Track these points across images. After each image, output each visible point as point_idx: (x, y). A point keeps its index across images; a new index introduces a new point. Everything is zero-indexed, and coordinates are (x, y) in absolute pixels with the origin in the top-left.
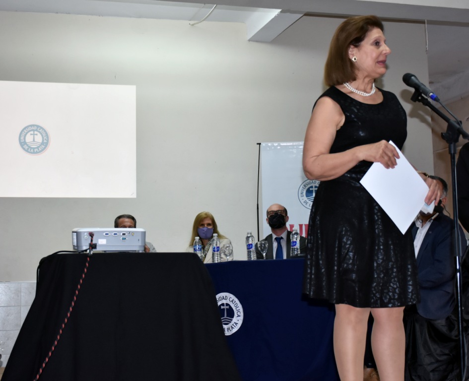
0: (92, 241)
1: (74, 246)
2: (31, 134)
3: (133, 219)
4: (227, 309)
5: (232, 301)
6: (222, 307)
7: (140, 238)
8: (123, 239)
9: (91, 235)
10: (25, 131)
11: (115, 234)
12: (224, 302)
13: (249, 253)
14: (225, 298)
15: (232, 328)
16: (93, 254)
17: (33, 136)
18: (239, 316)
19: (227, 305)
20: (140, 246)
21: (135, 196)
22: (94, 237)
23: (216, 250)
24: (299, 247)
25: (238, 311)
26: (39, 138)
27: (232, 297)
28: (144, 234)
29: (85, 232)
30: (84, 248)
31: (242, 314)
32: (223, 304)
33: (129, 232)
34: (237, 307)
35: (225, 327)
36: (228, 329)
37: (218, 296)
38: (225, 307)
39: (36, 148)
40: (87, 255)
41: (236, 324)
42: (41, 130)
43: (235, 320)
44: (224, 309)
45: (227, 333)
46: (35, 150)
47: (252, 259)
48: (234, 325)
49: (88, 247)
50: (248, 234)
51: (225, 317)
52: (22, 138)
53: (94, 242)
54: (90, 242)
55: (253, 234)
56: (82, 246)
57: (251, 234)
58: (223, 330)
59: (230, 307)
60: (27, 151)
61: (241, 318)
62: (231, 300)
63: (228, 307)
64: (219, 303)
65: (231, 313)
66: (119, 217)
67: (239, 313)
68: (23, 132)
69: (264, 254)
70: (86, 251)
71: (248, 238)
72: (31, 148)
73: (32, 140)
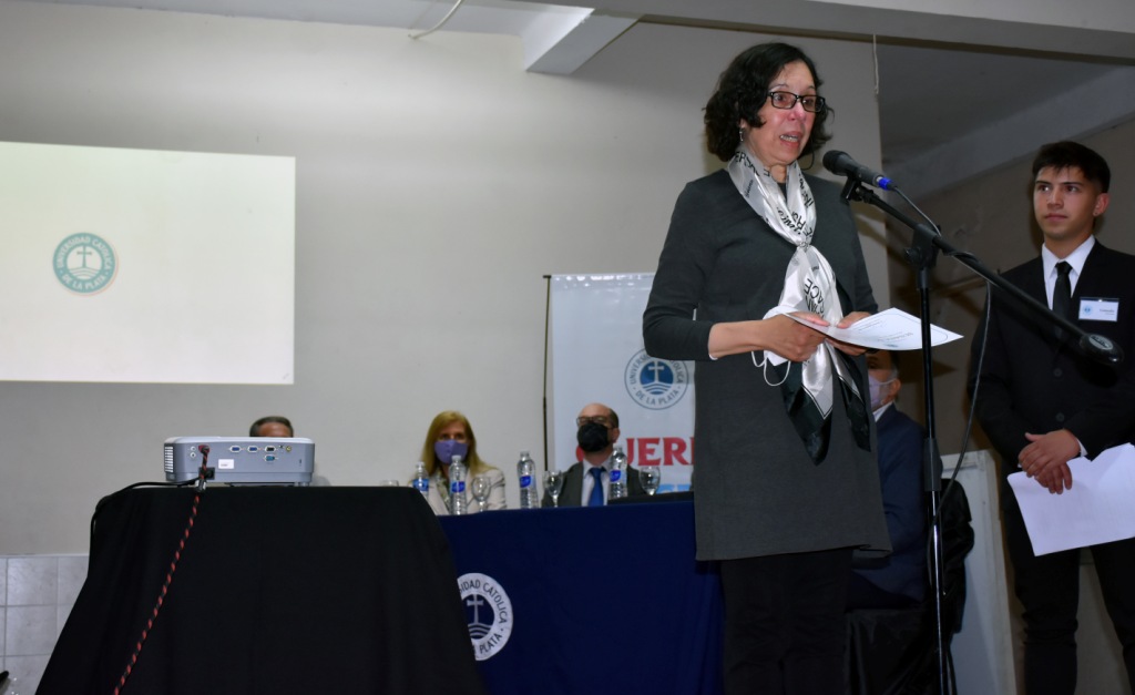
0: (205, 462)
1: (168, 473)
2: (79, 253)
3: (286, 423)
4: (479, 606)
5: (490, 591)
6: (469, 603)
7: (302, 456)
8: (269, 459)
9: (204, 450)
10: (66, 245)
11: (252, 449)
12: (474, 592)
13: (524, 494)
14: (477, 585)
15: (490, 645)
16: (207, 488)
17: (81, 256)
18: (503, 621)
19: (480, 598)
20: (303, 474)
21: (290, 380)
22: (209, 455)
23: (458, 487)
24: (625, 483)
25: (502, 611)
26: (94, 262)
27: (490, 581)
28: (312, 448)
29: (191, 445)
30: (189, 477)
31: (509, 616)
32: (471, 598)
33: (282, 445)
34: (499, 602)
35: (476, 642)
36: (482, 647)
37: (461, 580)
38: (476, 603)
39: (88, 281)
40: (194, 492)
41: (498, 636)
42: (99, 245)
43: (495, 628)
44: (473, 607)
45: (480, 656)
46: (88, 285)
47: (530, 507)
48: (493, 640)
49: (197, 476)
50: (522, 456)
51: (476, 622)
52: (60, 260)
53: (209, 465)
54: (201, 465)
55: (532, 457)
56: (184, 474)
57: (528, 455)
58: (471, 649)
59: (486, 602)
60: (69, 286)
61: (509, 624)
62: (488, 588)
63: (481, 603)
64: (464, 595)
65: (487, 615)
66: (261, 422)
67: (503, 616)
68: (62, 249)
69: (555, 497)
70: (192, 482)
71: (521, 464)
72: (79, 281)
73: (80, 264)
